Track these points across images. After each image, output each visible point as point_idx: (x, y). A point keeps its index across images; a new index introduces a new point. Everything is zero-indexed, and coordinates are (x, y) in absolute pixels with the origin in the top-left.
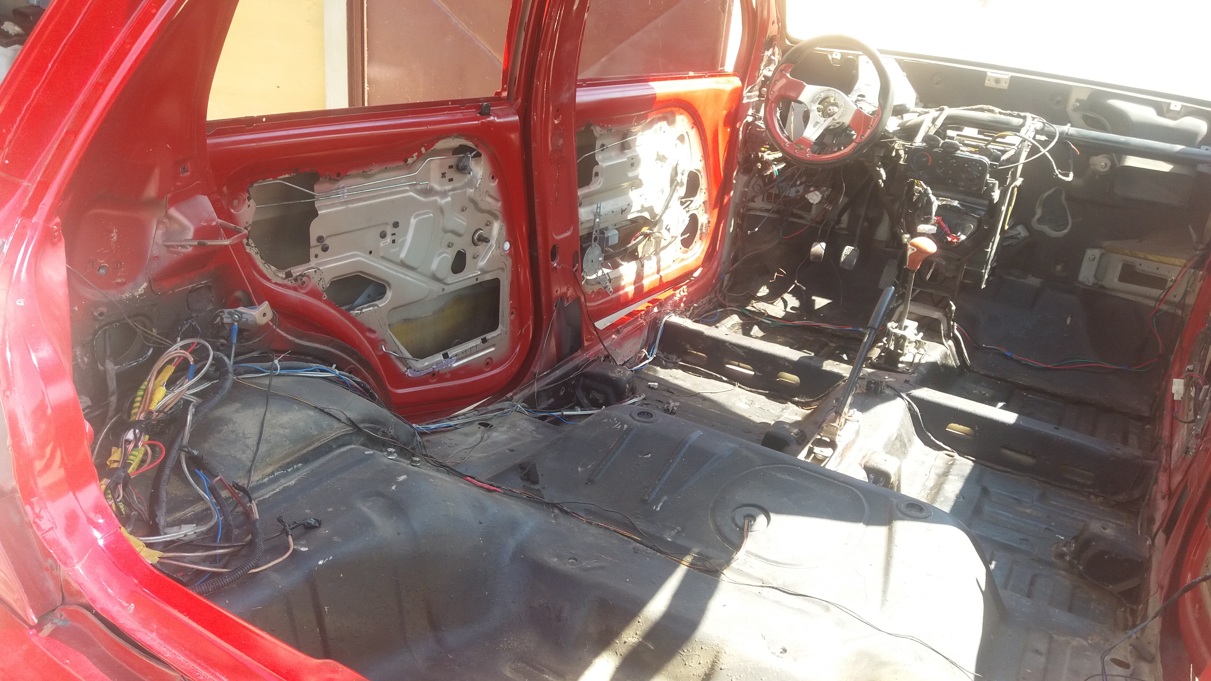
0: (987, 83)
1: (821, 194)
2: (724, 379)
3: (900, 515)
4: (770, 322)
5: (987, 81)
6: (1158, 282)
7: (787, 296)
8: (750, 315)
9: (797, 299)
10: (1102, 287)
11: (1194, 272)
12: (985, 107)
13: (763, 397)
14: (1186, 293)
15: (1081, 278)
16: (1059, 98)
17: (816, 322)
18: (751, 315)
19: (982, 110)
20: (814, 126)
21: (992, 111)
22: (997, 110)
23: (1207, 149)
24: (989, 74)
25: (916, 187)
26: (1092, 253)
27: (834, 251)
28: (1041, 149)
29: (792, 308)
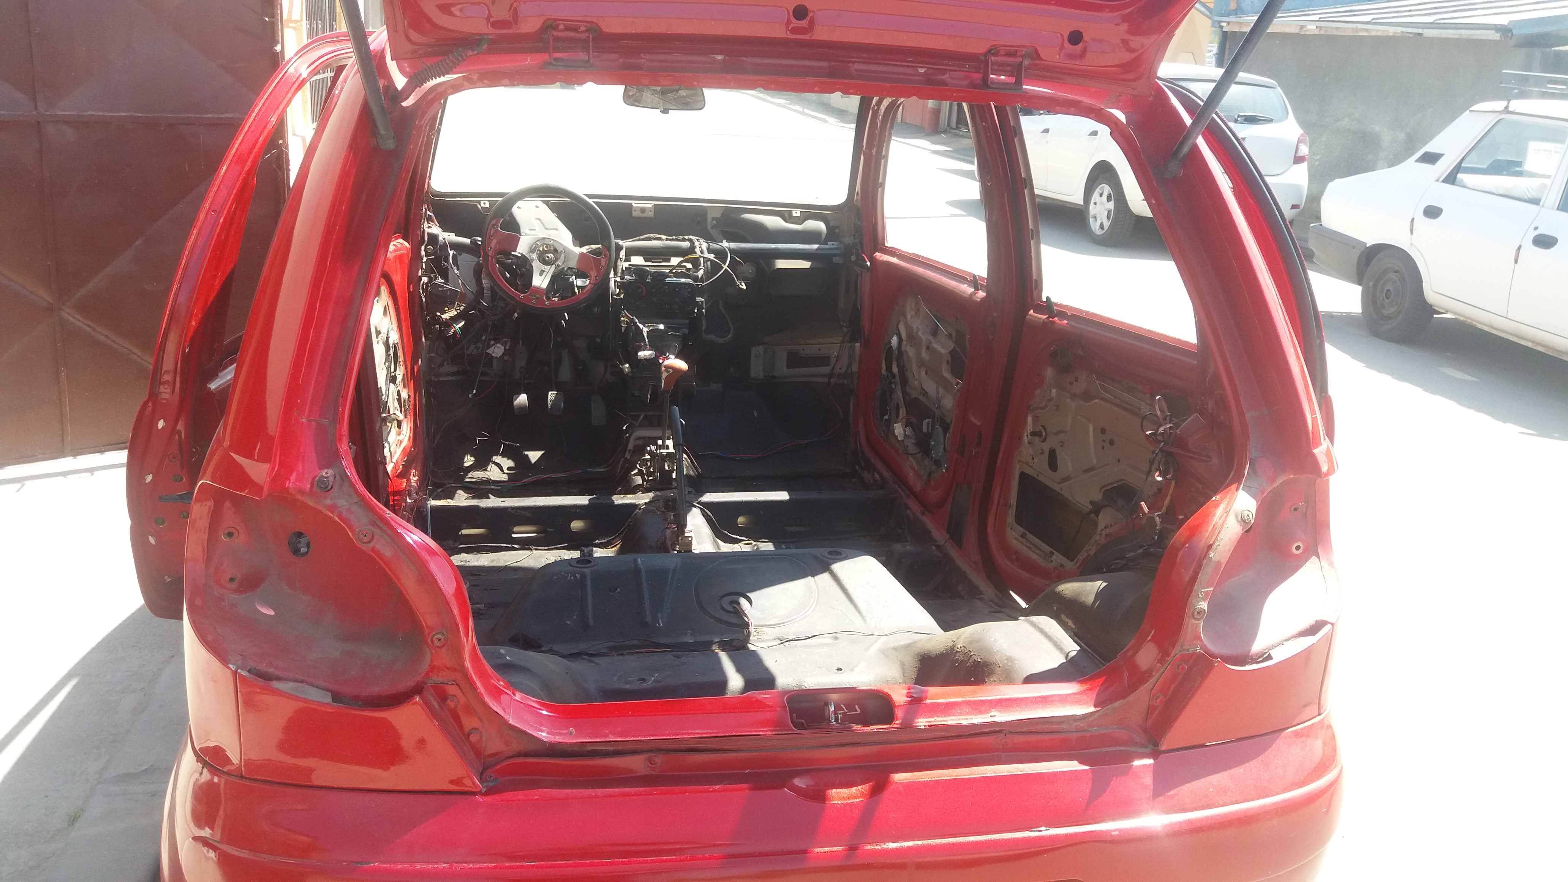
0: (634, 214)
1: (503, 346)
2: (516, 546)
3: (831, 561)
4: (500, 488)
5: (633, 212)
6: (824, 360)
7: (497, 459)
8: (473, 486)
9: (508, 459)
10: (774, 377)
11: (851, 345)
12: (652, 235)
13: (564, 551)
14: (850, 365)
15: (753, 374)
16: (699, 219)
17: (546, 475)
18: (476, 487)
19: (649, 239)
20: (541, 275)
21: (660, 239)
22: (664, 237)
23: (833, 244)
24: (634, 205)
25: (622, 319)
26: (757, 351)
27: (537, 399)
28: (723, 265)
29: (509, 469)
